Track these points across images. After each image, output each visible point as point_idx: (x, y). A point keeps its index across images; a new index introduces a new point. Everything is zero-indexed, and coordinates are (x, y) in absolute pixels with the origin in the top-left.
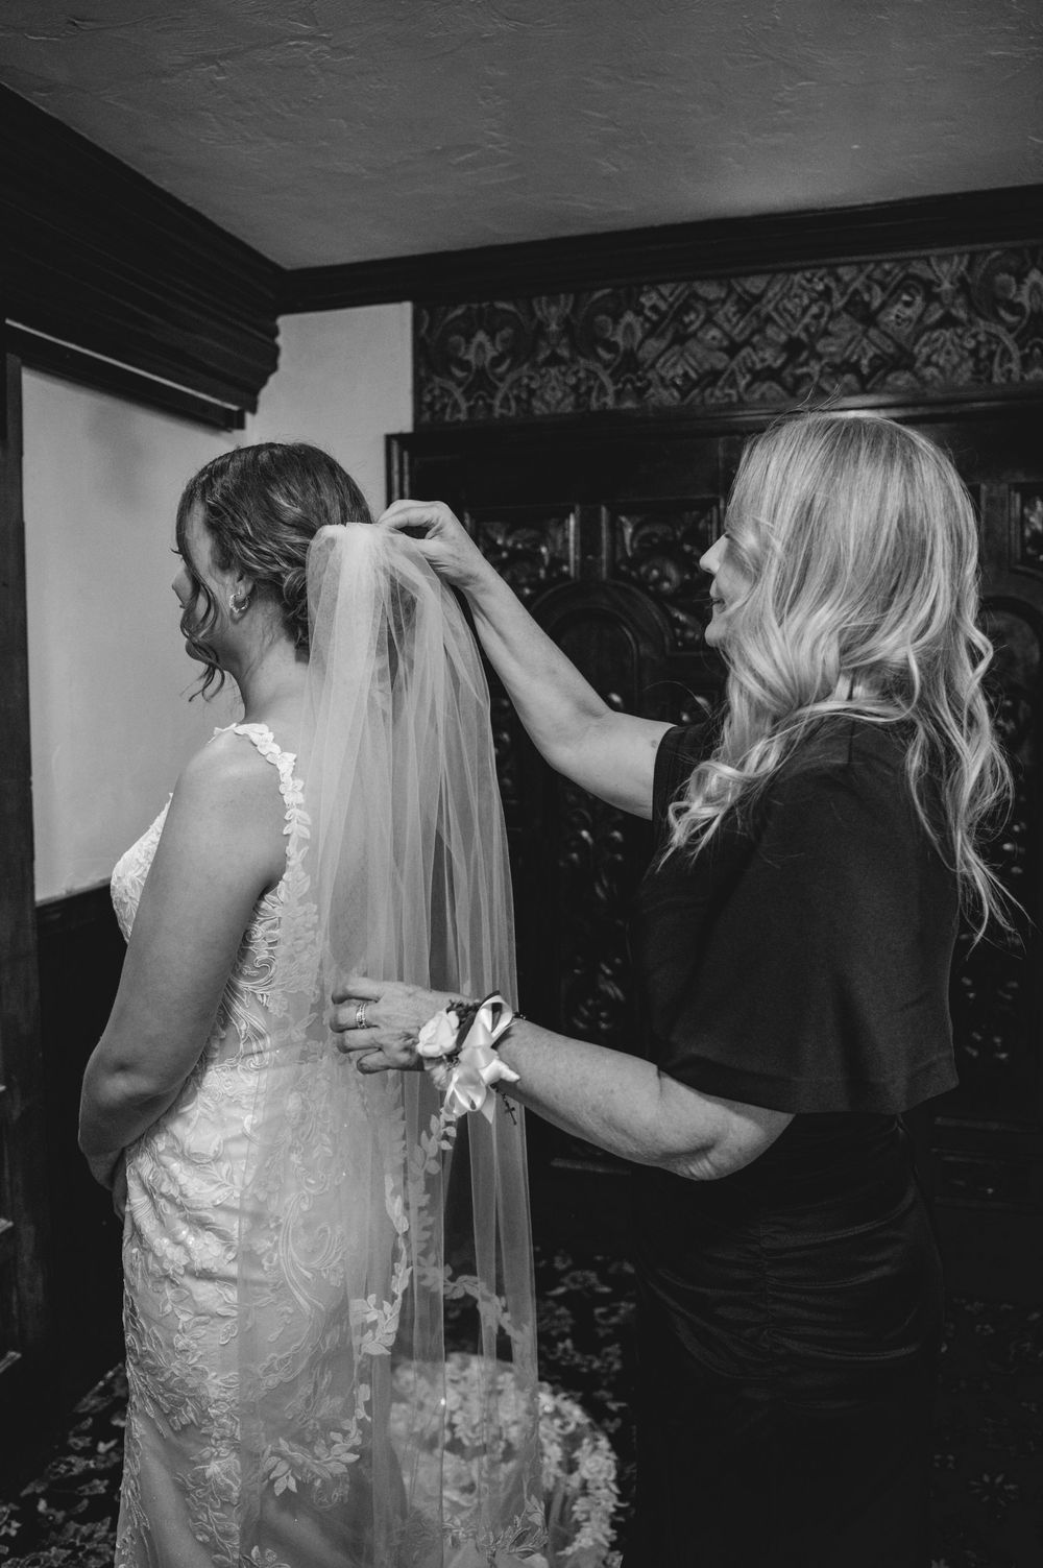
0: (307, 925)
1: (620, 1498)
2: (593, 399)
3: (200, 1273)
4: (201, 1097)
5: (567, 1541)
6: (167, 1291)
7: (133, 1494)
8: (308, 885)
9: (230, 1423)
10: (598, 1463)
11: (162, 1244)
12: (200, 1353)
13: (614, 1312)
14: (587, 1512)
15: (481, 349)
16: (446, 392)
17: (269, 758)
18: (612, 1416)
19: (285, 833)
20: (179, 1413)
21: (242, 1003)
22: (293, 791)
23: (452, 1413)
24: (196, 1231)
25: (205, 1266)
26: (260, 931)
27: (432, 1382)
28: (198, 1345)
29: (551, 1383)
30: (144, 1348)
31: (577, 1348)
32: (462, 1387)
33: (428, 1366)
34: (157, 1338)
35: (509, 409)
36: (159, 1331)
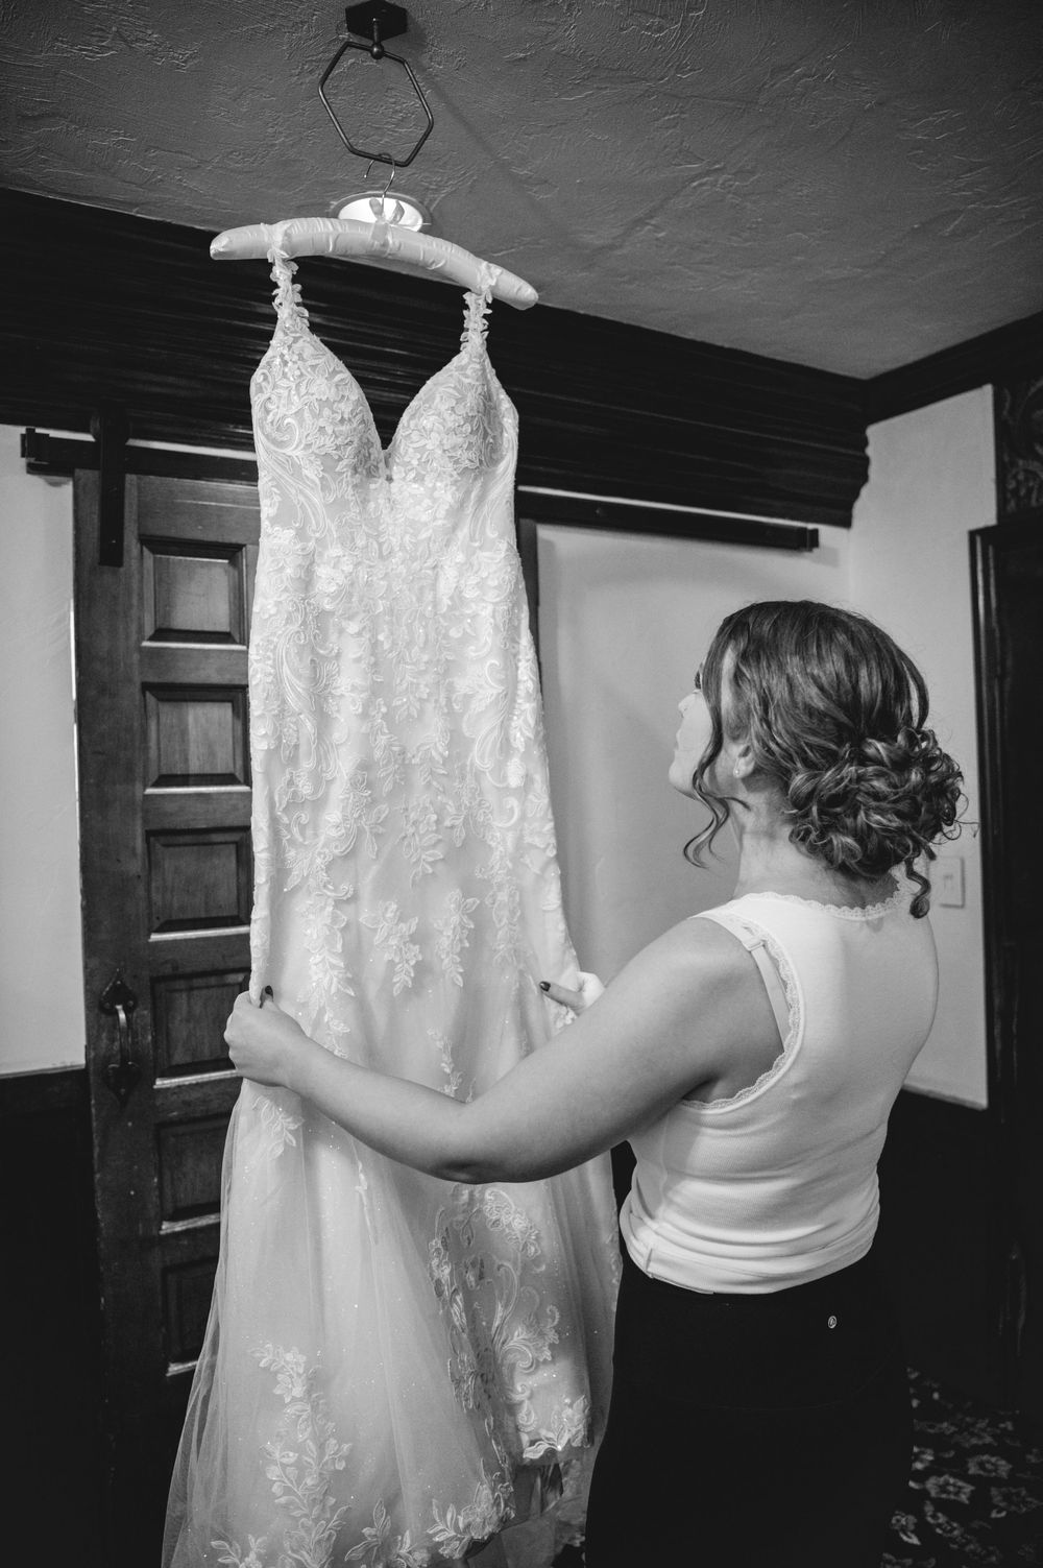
16: (1031, 474)
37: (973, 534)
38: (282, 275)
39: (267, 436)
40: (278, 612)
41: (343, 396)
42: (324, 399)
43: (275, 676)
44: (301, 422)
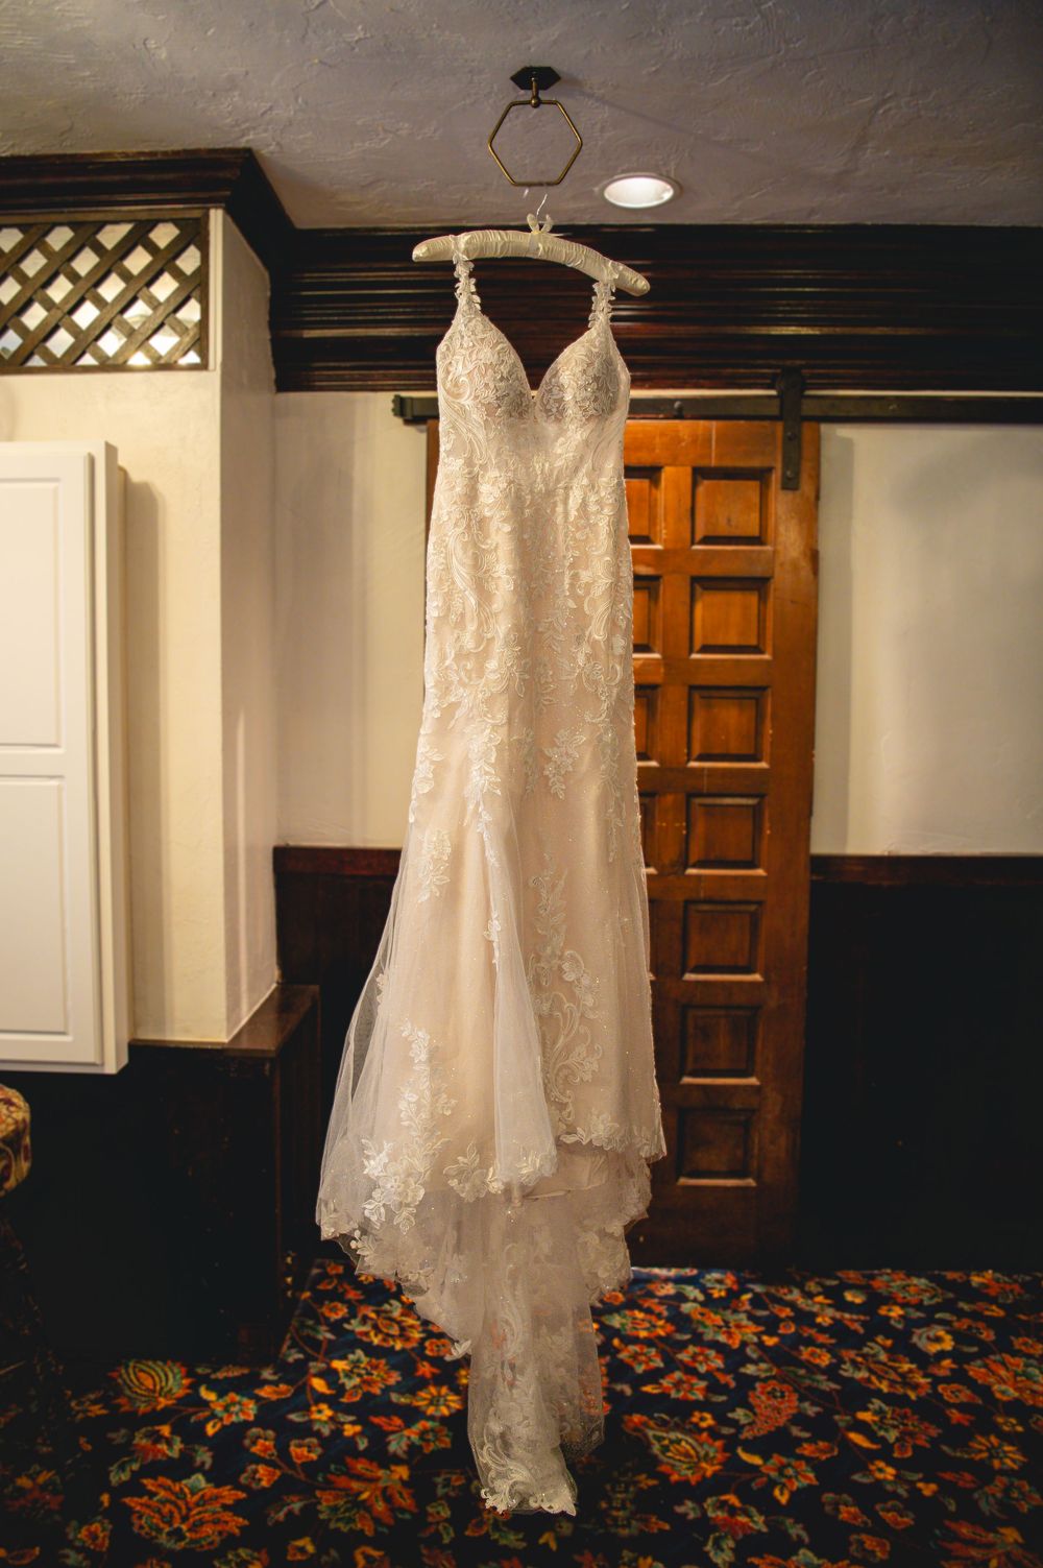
38: (462, 272)
39: (448, 392)
40: (450, 518)
41: (503, 361)
42: (489, 363)
43: (447, 565)
44: (471, 380)
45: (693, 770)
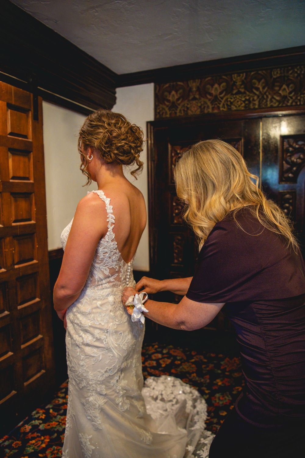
0: (114, 248)
1: (208, 416)
2: (205, 110)
3: (86, 344)
4: (85, 297)
5: (192, 426)
6: (78, 349)
7: (70, 406)
8: (114, 236)
9: (95, 386)
10: (202, 406)
11: (76, 337)
12: (87, 366)
13: (208, 366)
14: (198, 419)
15: (173, 96)
16: (163, 109)
17: (102, 199)
18: (206, 394)
19: (107, 221)
20: (81, 384)
21: (96, 270)
22: (109, 209)
23: (162, 391)
24: (85, 333)
25: (87, 342)
26: (101, 249)
27: (157, 382)
28: (86, 364)
29: (190, 385)
30: (72, 365)
31: (197, 375)
32: (165, 384)
33: (156, 378)
34: (75, 362)
35: (181, 113)
36: (76, 360)
37: (148, 123)
45: (14, 226)
